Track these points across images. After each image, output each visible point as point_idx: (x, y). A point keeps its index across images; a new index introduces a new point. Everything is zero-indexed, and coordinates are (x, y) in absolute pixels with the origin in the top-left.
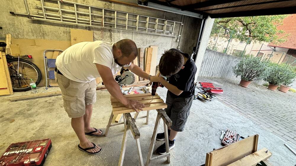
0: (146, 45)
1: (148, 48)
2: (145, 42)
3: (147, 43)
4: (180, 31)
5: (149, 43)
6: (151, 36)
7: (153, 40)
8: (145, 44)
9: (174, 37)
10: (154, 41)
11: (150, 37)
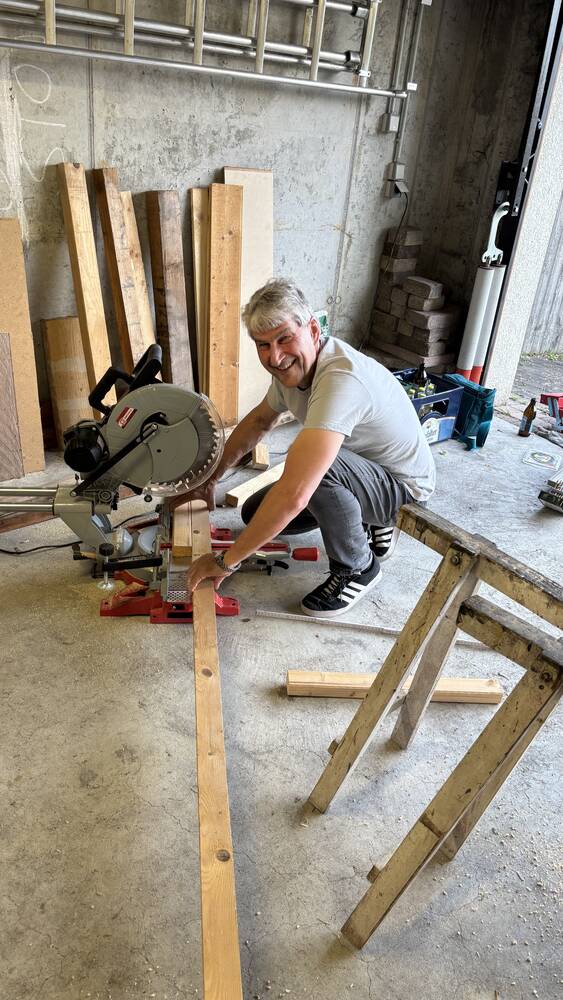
0: (191, 167)
1: (207, 191)
2: (185, 144)
3: (195, 154)
4: (403, 54)
5: (212, 151)
6: (220, 95)
7: (240, 124)
8: (188, 160)
9: (369, 97)
10: (242, 136)
11: (215, 100)
